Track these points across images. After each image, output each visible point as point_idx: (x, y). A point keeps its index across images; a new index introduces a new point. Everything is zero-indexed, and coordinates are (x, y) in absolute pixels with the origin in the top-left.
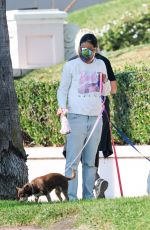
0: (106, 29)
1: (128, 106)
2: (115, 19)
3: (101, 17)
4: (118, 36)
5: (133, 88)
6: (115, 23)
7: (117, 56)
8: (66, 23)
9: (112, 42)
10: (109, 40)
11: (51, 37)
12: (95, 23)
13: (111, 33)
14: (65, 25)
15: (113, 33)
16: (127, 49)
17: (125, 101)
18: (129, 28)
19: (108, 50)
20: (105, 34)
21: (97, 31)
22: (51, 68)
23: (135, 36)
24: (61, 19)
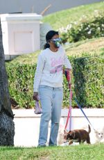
0: (69, 27)
1: (84, 81)
2: (75, 20)
3: (66, 19)
4: (78, 32)
5: (88, 69)
6: (75, 23)
7: (77, 46)
8: (41, 23)
9: (73, 36)
10: (71, 35)
11: (31, 32)
12: (62, 23)
13: (73, 30)
14: (41, 25)
15: (74, 30)
16: (84, 41)
17: (82, 77)
18: (85, 27)
19: (71, 42)
20: (68, 31)
21: (63, 28)
22: (31, 54)
23: (89, 33)
24: (38, 20)
